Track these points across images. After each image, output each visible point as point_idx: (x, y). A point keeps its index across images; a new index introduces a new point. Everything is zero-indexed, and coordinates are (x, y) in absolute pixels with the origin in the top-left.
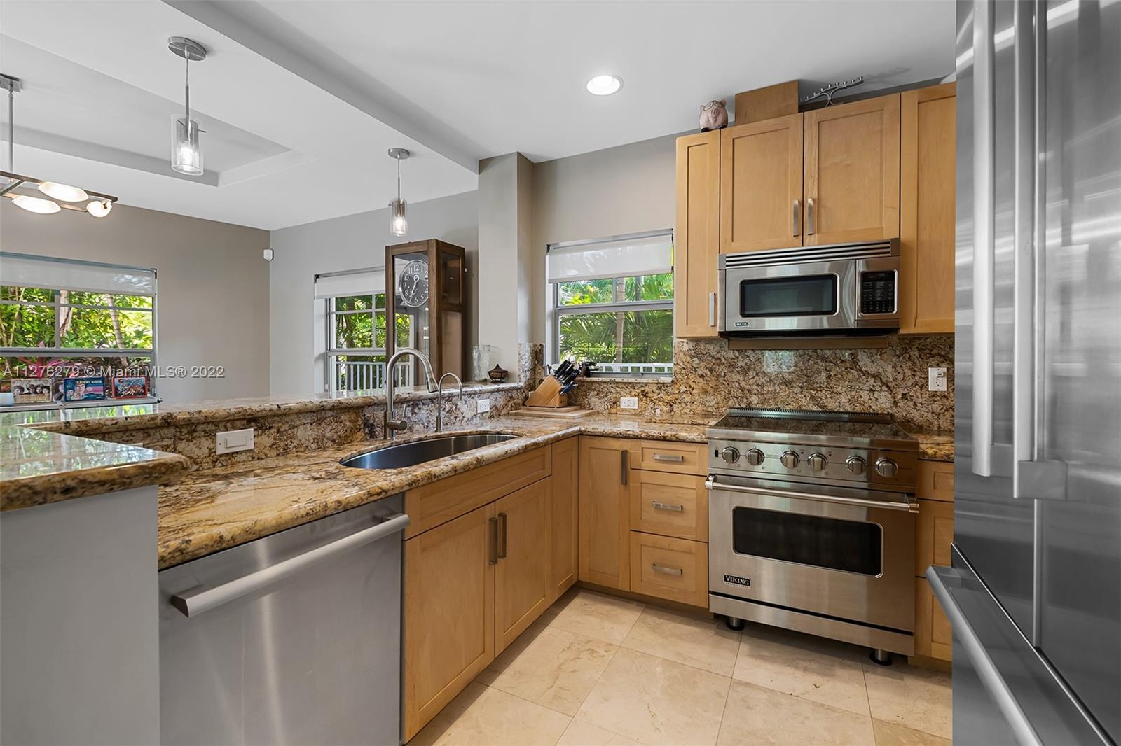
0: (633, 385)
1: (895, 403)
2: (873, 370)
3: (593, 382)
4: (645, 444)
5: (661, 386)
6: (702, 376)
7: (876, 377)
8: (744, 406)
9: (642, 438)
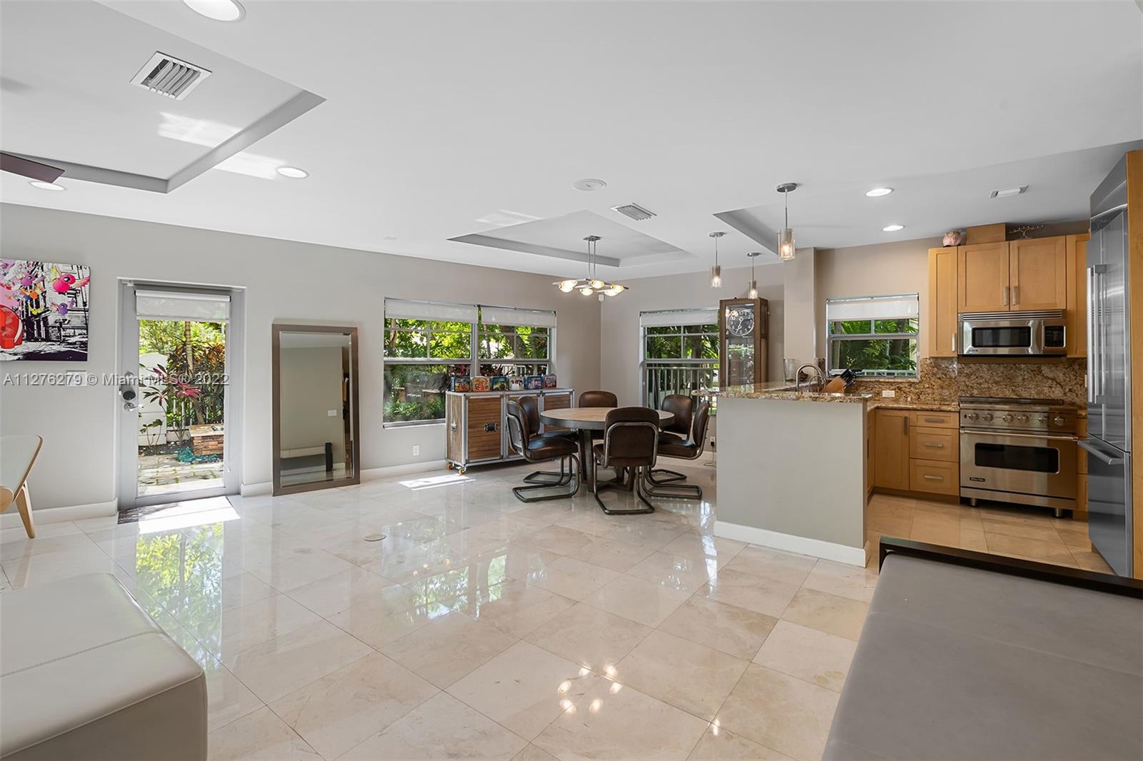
0: (891, 384)
1: (1065, 394)
2: (1051, 376)
3: (862, 382)
4: (919, 413)
5: (911, 384)
6: (940, 378)
7: (1052, 379)
8: (968, 395)
9: (918, 410)
